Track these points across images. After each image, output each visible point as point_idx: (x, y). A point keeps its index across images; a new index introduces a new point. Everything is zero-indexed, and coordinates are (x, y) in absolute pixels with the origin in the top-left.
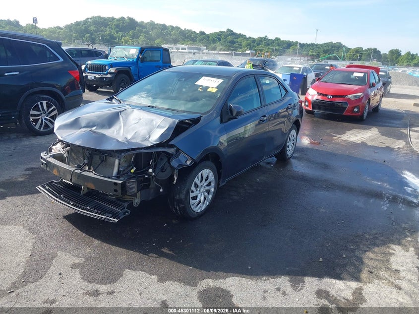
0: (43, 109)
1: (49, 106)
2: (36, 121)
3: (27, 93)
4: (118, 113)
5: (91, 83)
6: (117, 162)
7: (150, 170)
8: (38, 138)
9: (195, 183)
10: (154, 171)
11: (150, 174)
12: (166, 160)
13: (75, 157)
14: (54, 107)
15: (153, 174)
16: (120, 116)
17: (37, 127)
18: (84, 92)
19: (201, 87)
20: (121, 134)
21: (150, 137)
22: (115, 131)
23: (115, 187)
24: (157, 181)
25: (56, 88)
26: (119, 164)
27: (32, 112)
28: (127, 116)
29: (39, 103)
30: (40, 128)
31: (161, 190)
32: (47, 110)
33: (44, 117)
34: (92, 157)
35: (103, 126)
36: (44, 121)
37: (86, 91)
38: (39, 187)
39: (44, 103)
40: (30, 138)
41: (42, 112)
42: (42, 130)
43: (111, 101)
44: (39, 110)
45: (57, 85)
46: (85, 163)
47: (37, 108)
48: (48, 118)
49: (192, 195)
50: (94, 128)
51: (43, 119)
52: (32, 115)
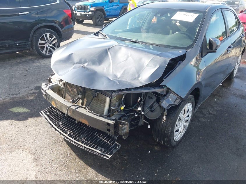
0: (47, 39)
1: (51, 37)
2: (43, 48)
3: (35, 28)
4: (107, 50)
5: (79, 18)
6: (108, 99)
7: (139, 109)
8: (44, 60)
9: (179, 118)
10: (143, 110)
11: (139, 113)
12: (155, 99)
13: (70, 89)
14: (54, 37)
15: (143, 113)
16: (109, 53)
17: (44, 52)
18: (74, 24)
19: (178, 22)
20: (111, 72)
21: (139, 76)
22: (105, 68)
23: (108, 127)
24: (146, 118)
25: (55, 23)
26: (110, 102)
27: (40, 41)
28: (116, 53)
29: (44, 35)
30: (46, 53)
31: (149, 127)
32: (50, 40)
33: (48, 45)
34: (85, 92)
35: (94, 63)
36: (48, 47)
37: (76, 23)
38: (42, 112)
39: (48, 34)
40: (40, 60)
41: (47, 41)
42: (47, 54)
43: (97, 35)
44: (44, 40)
45: (56, 21)
46: (79, 98)
47: (43, 38)
48: (51, 45)
49: (176, 129)
50: (85, 65)
51: (48, 46)
52: (40, 44)
